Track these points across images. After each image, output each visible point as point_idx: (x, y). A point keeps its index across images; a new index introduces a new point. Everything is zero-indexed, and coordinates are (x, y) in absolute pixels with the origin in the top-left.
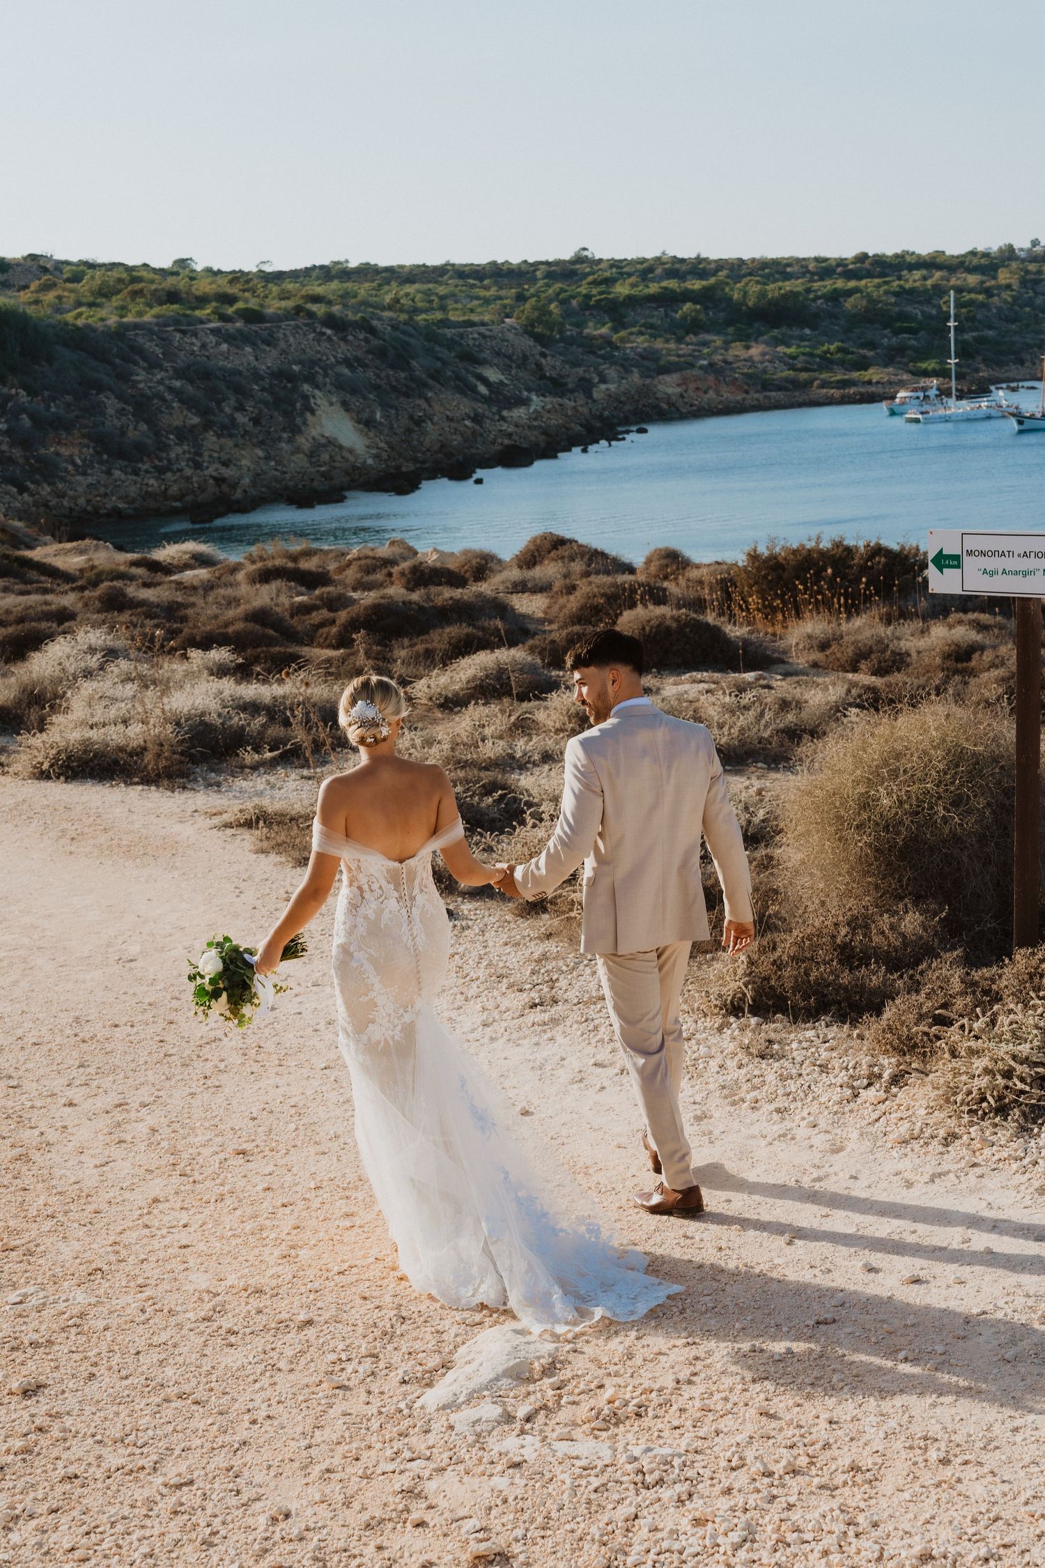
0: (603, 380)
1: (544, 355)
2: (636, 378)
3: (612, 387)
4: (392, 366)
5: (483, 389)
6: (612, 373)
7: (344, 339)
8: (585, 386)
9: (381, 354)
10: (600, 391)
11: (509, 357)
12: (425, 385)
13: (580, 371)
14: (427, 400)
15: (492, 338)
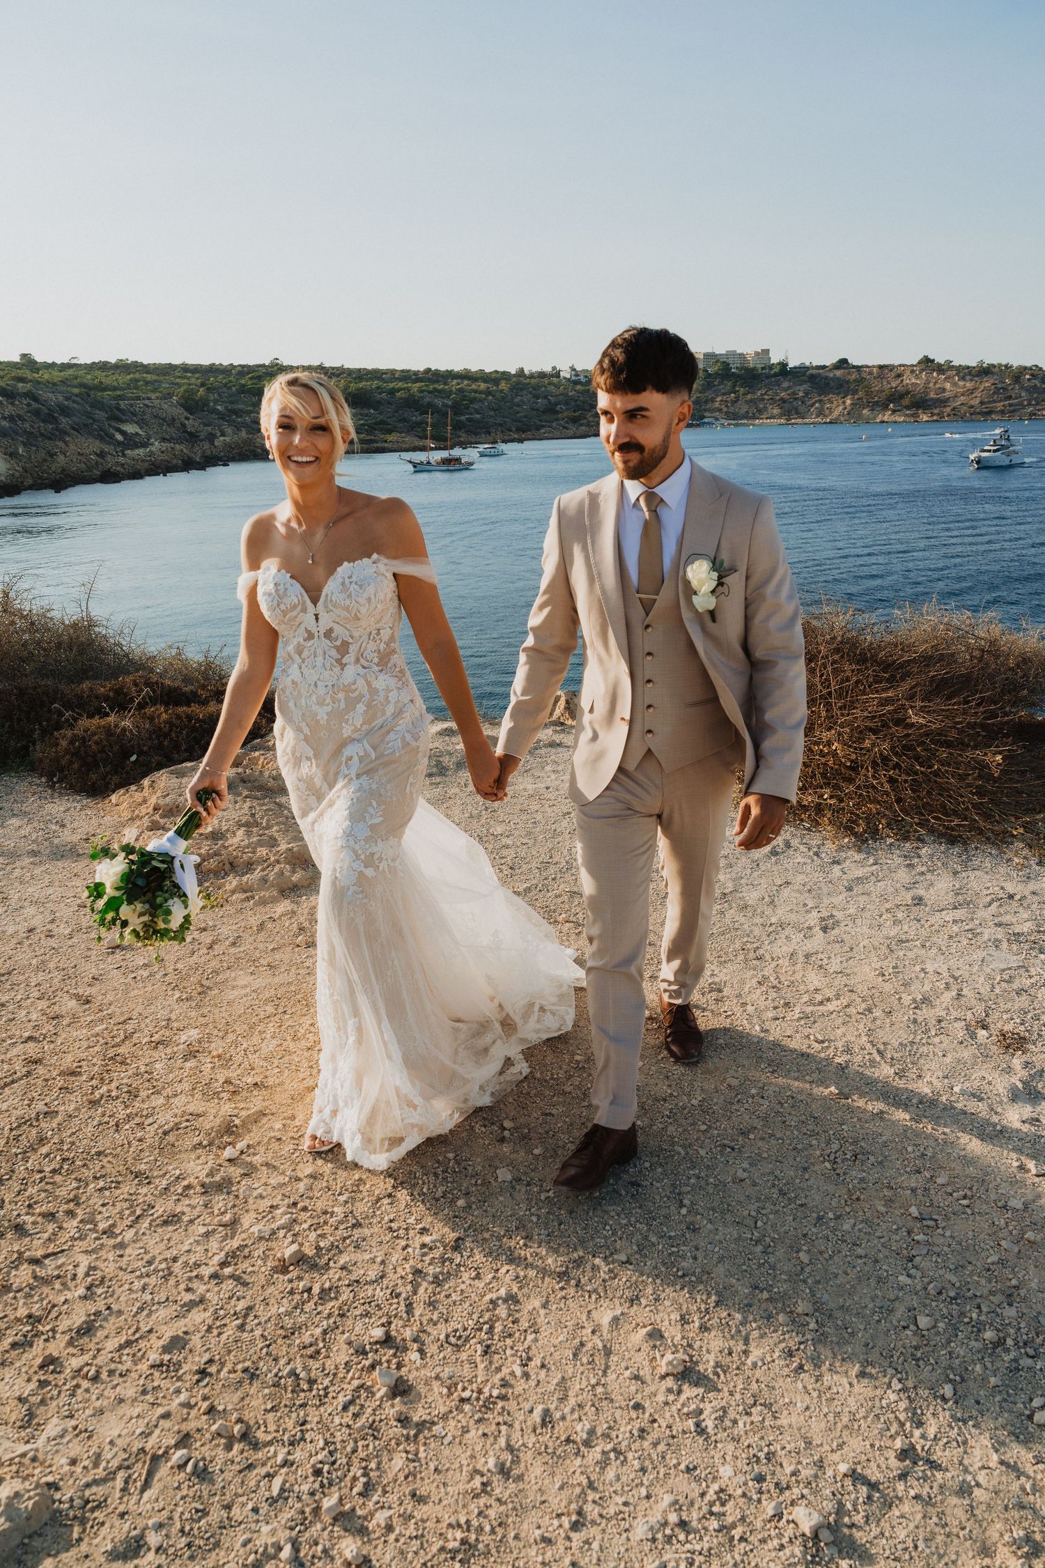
0: (223, 434)
1: (187, 419)
2: (244, 434)
3: (228, 439)
4: (43, 421)
5: (119, 437)
6: (229, 430)
7: (13, 404)
8: (211, 438)
9: (37, 413)
10: (220, 441)
11: (164, 420)
12: (66, 433)
13: (209, 429)
14: (65, 442)
15: (153, 407)
